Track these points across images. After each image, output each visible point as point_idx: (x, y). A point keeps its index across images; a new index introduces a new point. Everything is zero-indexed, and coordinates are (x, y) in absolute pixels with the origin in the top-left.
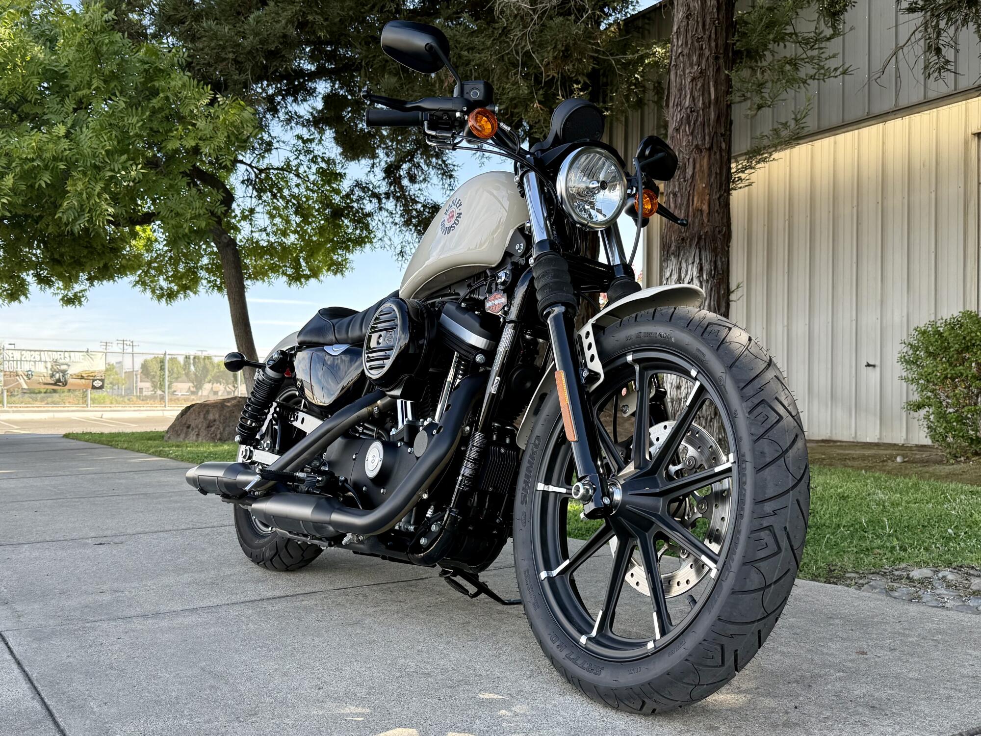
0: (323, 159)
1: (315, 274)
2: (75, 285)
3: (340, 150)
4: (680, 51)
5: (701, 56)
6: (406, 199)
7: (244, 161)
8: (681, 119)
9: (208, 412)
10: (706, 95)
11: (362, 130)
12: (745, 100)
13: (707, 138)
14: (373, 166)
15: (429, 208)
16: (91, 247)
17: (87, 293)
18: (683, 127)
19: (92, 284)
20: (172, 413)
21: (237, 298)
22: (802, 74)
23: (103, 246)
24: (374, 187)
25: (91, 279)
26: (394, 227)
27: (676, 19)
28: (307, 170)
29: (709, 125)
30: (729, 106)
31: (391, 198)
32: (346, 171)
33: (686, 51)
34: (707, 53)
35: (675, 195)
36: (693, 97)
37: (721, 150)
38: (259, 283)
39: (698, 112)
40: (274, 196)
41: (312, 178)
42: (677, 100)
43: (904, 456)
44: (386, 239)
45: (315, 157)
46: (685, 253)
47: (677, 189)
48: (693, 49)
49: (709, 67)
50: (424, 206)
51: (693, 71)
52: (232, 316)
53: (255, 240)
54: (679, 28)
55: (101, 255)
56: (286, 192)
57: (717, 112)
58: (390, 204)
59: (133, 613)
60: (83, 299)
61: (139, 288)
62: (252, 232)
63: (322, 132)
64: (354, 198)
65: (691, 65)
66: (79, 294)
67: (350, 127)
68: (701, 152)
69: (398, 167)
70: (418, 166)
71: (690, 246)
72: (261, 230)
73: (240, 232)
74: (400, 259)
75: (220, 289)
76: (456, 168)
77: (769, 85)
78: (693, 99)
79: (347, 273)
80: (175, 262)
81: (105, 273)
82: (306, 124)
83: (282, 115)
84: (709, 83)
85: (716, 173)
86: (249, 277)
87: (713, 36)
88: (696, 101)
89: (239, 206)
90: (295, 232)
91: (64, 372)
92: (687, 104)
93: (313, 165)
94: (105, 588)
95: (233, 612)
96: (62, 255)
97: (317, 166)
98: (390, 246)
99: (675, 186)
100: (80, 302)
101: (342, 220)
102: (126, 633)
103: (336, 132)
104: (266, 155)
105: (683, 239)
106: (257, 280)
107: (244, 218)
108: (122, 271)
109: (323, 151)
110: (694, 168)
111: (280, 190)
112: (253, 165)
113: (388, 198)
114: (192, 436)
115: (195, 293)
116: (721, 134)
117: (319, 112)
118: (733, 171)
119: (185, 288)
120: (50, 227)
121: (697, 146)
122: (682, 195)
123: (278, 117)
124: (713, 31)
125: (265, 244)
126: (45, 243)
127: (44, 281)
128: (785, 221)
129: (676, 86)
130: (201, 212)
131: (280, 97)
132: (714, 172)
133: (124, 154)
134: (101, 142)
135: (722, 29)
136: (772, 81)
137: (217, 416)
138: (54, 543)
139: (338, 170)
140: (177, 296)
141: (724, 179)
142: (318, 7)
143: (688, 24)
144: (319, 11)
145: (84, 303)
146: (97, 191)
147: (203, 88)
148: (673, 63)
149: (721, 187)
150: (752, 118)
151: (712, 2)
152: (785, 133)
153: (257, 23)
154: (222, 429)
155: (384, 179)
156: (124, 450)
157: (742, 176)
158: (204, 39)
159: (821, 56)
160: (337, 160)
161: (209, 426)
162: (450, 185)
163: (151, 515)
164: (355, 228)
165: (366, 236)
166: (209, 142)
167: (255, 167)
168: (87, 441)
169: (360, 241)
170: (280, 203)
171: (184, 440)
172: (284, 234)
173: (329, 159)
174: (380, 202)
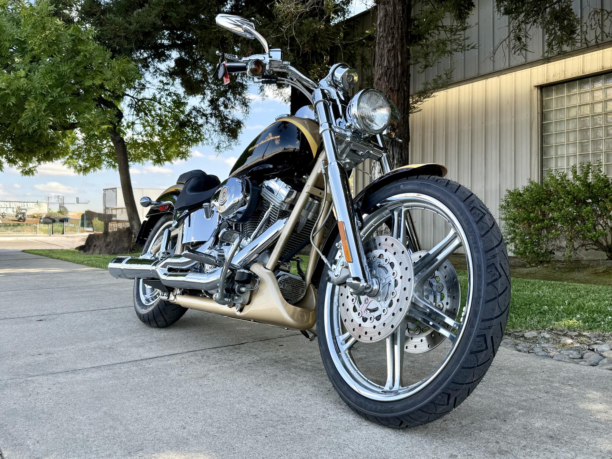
0: (175, 94)
1: (169, 158)
2: (30, 164)
3: (184, 90)
4: (381, 35)
5: (393, 37)
6: (222, 117)
7: (129, 94)
8: (382, 73)
9: (106, 237)
10: (396, 60)
11: (197, 79)
12: (417, 63)
13: (396, 84)
14: (204, 99)
15: (235, 123)
16: (40, 142)
17: (37, 168)
18: (383, 77)
19: (39, 163)
21: (124, 172)
22: (449, 48)
23: (47, 141)
24: (204, 111)
25: (39, 160)
26: (215, 133)
27: (379, 17)
28: (165, 100)
29: (397, 77)
30: (408, 67)
31: (213, 117)
32: (188, 101)
33: (385, 35)
34: (396, 36)
36: (389, 61)
37: (404, 91)
38: (137, 164)
39: (391, 69)
40: (146, 114)
41: (168, 105)
42: (379, 62)
44: (210, 140)
45: (170, 93)
48: (389, 33)
49: (398, 44)
50: (232, 121)
51: (388, 46)
52: (121, 182)
53: (134, 140)
54: (380, 22)
55: (45, 146)
56: (153, 113)
57: (402, 69)
58: (213, 120)
59: (59, 370)
60: (34, 172)
61: (67, 165)
62: (133, 135)
63: (174, 80)
64: (193, 116)
65: (388, 43)
66: (32, 169)
67: (191, 77)
68: (393, 92)
69: (218, 100)
70: (229, 99)
72: (138, 134)
73: (126, 135)
74: (217, 150)
75: (114, 166)
76: (250, 101)
77: (431, 54)
78: (389, 62)
79: (188, 158)
80: (88, 151)
81: (48, 157)
82: (165, 75)
83: (151, 69)
84: (397, 53)
85: (402, 104)
86: (131, 160)
87: (400, 27)
88: (391, 63)
89: (125, 120)
90: (159, 135)
91: (24, 214)
92: (385, 65)
93: (168, 97)
94: (41, 351)
95: (124, 368)
96: (23, 147)
97: (171, 98)
98: (212, 143)
100: (33, 174)
101: (185, 129)
102: (54, 384)
103: (182, 80)
104: (142, 92)
106: (136, 162)
107: (128, 127)
108: (57, 156)
109: (175, 89)
111: (150, 111)
112: (134, 97)
113: (211, 117)
114: (97, 251)
115: (100, 169)
116: (404, 82)
117: (172, 68)
118: (411, 102)
119: (93, 166)
120: (15, 129)
121: (391, 88)
123: (149, 70)
124: (400, 24)
125: (141, 142)
126: (12, 139)
127: (12, 161)
129: (379, 55)
131: (151, 59)
132: (400, 103)
133: (59, 87)
134: (46, 80)
135: (405, 23)
136: (433, 52)
137: (112, 240)
138: (11, 320)
139: (183, 101)
140: (89, 170)
141: (406, 107)
142: (173, 8)
143: (386, 19)
144: (174, 10)
145: (35, 174)
146: (43, 108)
147: (106, 51)
148: (377, 42)
149: (404, 111)
150: (421, 73)
151: (399, 8)
152: (440, 82)
153: (139, 16)
154: (114, 247)
155: (209, 106)
156: (57, 260)
157: (416, 105)
158: (108, 24)
159: (460, 38)
160: (182, 95)
161: (107, 246)
162: (246, 111)
163: (72, 301)
164: (193, 133)
165: (199, 138)
166: (109, 82)
167: (136, 98)
168: (35, 254)
169: (196, 141)
170: (150, 119)
171: (92, 254)
172: (151, 136)
173: (178, 94)
174: (207, 119)
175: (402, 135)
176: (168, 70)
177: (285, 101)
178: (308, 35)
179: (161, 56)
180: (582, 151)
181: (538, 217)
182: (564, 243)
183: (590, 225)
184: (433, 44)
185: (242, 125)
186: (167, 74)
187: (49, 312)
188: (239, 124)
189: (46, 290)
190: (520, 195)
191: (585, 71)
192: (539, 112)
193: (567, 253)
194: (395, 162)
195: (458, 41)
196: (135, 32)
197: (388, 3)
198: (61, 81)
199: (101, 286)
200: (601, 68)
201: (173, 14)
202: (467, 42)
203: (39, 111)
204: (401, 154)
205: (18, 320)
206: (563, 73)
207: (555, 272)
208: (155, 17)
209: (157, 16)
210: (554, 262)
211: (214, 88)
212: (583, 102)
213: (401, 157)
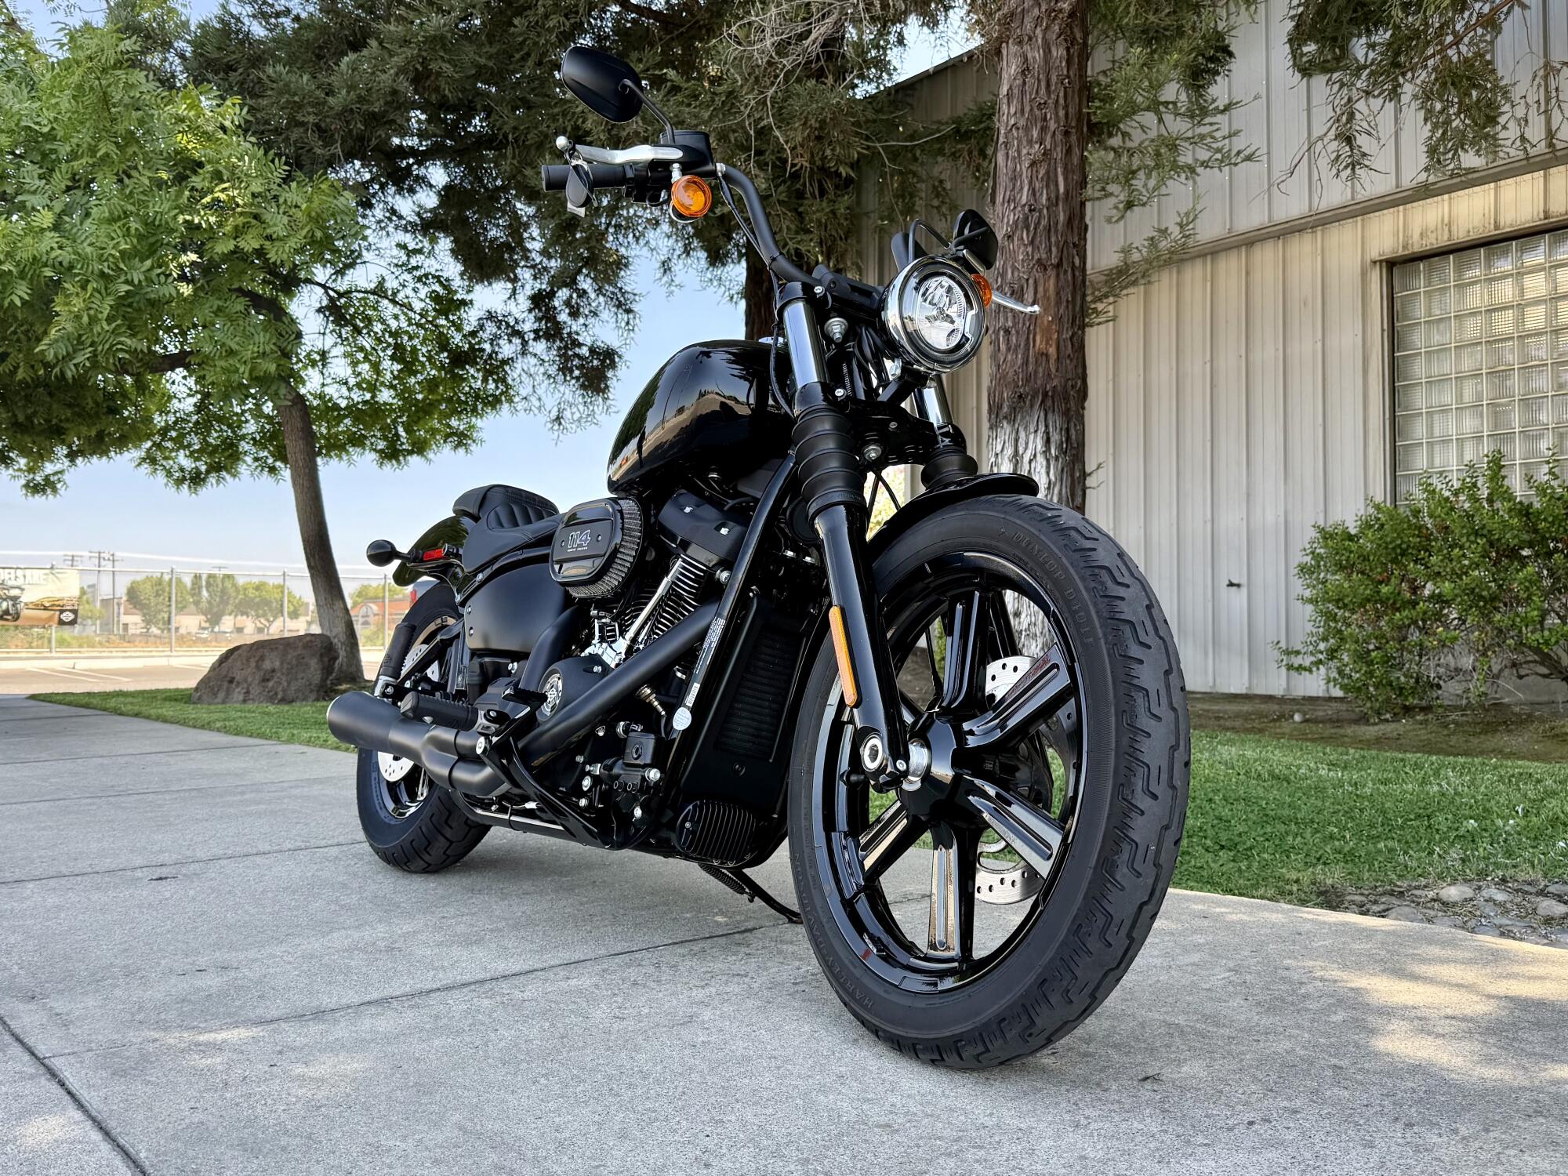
0: (438, 278)
2: (47, 464)
3: (460, 268)
4: (1012, 122)
5: (1044, 129)
6: (562, 340)
7: (317, 279)
8: (1016, 222)
9: (262, 658)
10: (1052, 187)
11: (493, 239)
12: (1106, 196)
13: (1054, 249)
14: (514, 292)
15: (599, 354)
17: (65, 477)
18: (1018, 233)
19: (72, 461)
20: (204, 660)
21: (306, 484)
22: (1186, 158)
24: (517, 321)
25: (72, 456)
26: (546, 382)
27: (1005, 75)
28: (411, 294)
29: (1056, 231)
30: (1083, 204)
31: (542, 339)
32: (473, 297)
33: (1022, 123)
34: (1052, 125)
35: (1007, 332)
36: (1034, 190)
37: (1073, 267)
38: (335, 462)
39: (1040, 211)
40: (357, 331)
41: (418, 306)
42: (1008, 193)
43: (1304, 714)
44: (534, 400)
45: (426, 276)
46: (1023, 418)
47: (1010, 324)
48: (1032, 120)
49: (1056, 146)
50: (592, 350)
51: (1033, 151)
52: (299, 511)
53: (327, 398)
54: (1011, 88)
56: (378, 327)
57: (1068, 213)
58: (540, 347)
60: (59, 486)
61: (146, 468)
62: (323, 385)
63: (434, 241)
64: (486, 336)
65: (1030, 143)
66: (52, 479)
67: (477, 234)
68: (1045, 269)
69: (551, 295)
70: (583, 293)
71: (1032, 406)
72: (337, 383)
73: (304, 385)
74: (556, 427)
75: (273, 470)
77: (1141, 174)
78: (1033, 192)
79: (473, 447)
80: (203, 429)
81: (96, 445)
82: (410, 228)
83: (379, 212)
84: (1056, 169)
85: (1068, 301)
86: (321, 453)
87: (1062, 101)
88: (1038, 195)
89: (305, 345)
90: (392, 387)
91: (15, 599)
92: (1024, 200)
93: (418, 285)
96: (30, 417)
97: (427, 289)
98: (539, 408)
99: (1006, 319)
100: (55, 490)
101: (467, 370)
103: (454, 242)
104: (348, 271)
105: (1020, 396)
106: (331, 457)
107: (314, 364)
108: (122, 443)
109: (437, 267)
110: (1036, 293)
111: (368, 321)
112: (329, 286)
113: (536, 339)
114: (238, 694)
115: (234, 476)
116: (1074, 244)
117: (430, 211)
118: (1089, 298)
119: (216, 468)
121: (1039, 260)
122: (1017, 332)
124: (1062, 94)
125: (343, 404)
128: (1108, 382)
129: (1007, 174)
130: (268, 349)
131: (377, 187)
132: (1064, 299)
133: (148, 258)
134: (113, 239)
135: (1073, 92)
136: (1147, 167)
137: (277, 664)
138: (79, 878)
139: (459, 296)
140: (204, 480)
141: (1077, 309)
142: (445, 51)
143: (1024, 83)
144: (446, 57)
145: (62, 491)
146: (106, 313)
147: (273, 161)
148: (1001, 140)
149: (1074, 320)
150: (1117, 221)
151: (1058, 52)
152: (1163, 244)
153: (353, 70)
154: (285, 684)
155: (530, 311)
156: (136, 719)
157: (1100, 306)
158: (269, 93)
159: (1215, 134)
160: (457, 283)
161: (265, 680)
162: (628, 323)
163: (224, 826)
164: (485, 380)
165: (502, 393)
166: (281, 243)
167: (332, 289)
168: (69, 704)
169: (494, 402)
170: (366, 342)
171: (224, 702)
172: (373, 388)
173: (447, 280)
174: (525, 343)
175: (1070, 383)
176: (418, 214)
177: (732, 298)
178: (805, 124)
179: (403, 180)
180: (1496, 427)
181: (1399, 594)
182: (1467, 662)
183: (1536, 613)
184: (1145, 148)
185: (617, 359)
186: (417, 225)
187: (174, 856)
188: (608, 357)
189: (139, 797)
190: (1350, 538)
191: (1502, 224)
192: (1385, 327)
193: (1477, 685)
194: (1053, 451)
195: (1209, 140)
196: (346, 113)
197: (1030, 39)
198: (152, 240)
199: (286, 785)
200: (1542, 216)
201: (446, 66)
202: (1239, 143)
203: (93, 320)
204: (1068, 430)
205: (98, 878)
206: (1446, 229)
207: (1449, 735)
208: (397, 74)
209: (401, 71)
210: (1440, 710)
211: (541, 263)
212: (1497, 301)
213: (1068, 439)
